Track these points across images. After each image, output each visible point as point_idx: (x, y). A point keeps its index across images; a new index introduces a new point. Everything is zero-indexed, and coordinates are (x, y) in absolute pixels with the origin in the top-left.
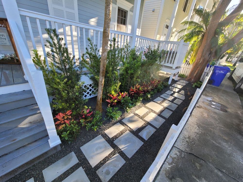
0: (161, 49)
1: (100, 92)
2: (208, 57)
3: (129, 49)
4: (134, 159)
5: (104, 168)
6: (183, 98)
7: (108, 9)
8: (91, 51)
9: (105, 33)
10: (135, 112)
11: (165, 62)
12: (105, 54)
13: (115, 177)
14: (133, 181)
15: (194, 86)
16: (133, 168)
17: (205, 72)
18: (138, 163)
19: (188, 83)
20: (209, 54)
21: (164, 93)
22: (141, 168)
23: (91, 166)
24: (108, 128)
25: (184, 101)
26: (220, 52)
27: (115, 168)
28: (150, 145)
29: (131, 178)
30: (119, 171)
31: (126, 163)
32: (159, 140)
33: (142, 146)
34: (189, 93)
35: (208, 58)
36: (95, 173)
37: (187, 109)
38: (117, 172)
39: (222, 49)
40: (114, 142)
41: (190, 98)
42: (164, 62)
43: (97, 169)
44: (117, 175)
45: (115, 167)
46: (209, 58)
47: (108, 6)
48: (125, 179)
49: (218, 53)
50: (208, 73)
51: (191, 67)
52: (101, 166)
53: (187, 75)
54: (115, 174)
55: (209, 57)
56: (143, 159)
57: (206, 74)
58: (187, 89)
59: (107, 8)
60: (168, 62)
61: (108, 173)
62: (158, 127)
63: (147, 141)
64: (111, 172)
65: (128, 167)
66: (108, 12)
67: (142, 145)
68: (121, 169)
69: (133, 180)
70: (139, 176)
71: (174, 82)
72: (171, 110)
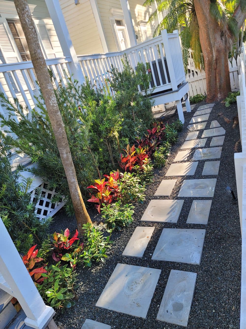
0: (133, 65)
1: (74, 182)
2: (222, 42)
3: (77, 88)
4: (207, 261)
5: (166, 305)
6: (223, 131)
7: (26, 15)
8: (10, 116)
9: (37, 59)
10: (155, 195)
11: (153, 85)
12: (53, 99)
13: (196, 305)
14: (230, 290)
15: (227, 104)
16: (216, 275)
17: (233, 72)
18: (219, 263)
19: (215, 106)
20: (220, 37)
21: (185, 141)
22: (230, 265)
23: (141, 319)
24: (126, 246)
25: (226, 135)
26: (236, 25)
27: (185, 293)
28: (219, 227)
29: (223, 290)
30: (195, 293)
31: (197, 275)
32: (228, 210)
33: (205, 236)
34: (226, 120)
35: (224, 45)
36: (157, 322)
37: (240, 143)
38: (194, 297)
39: (236, 19)
40: (152, 259)
41: (234, 125)
42: (152, 87)
43: (155, 314)
44: (198, 300)
45: (185, 291)
46: (226, 44)
47: (23, 10)
48: (214, 296)
49: (234, 28)
50: (238, 71)
51: (203, 75)
52: (158, 306)
53: (204, 94)
54: (193, 301)
55: (224, 42)
56: (223, 252)
57: (235, 73)
58: (219, 116)
59: (23, 14)
60: (159, 84)
61: (178, 307)
62: (212, 196)
63: (209, 224)
64: (183, 302)
65: (207, 278)
66: (27, 21)
67: (205, 234)
68: (196, 288)
69: (228, 290)
70: (234, 279)
71: (188, 116)
72: (216, 160)
